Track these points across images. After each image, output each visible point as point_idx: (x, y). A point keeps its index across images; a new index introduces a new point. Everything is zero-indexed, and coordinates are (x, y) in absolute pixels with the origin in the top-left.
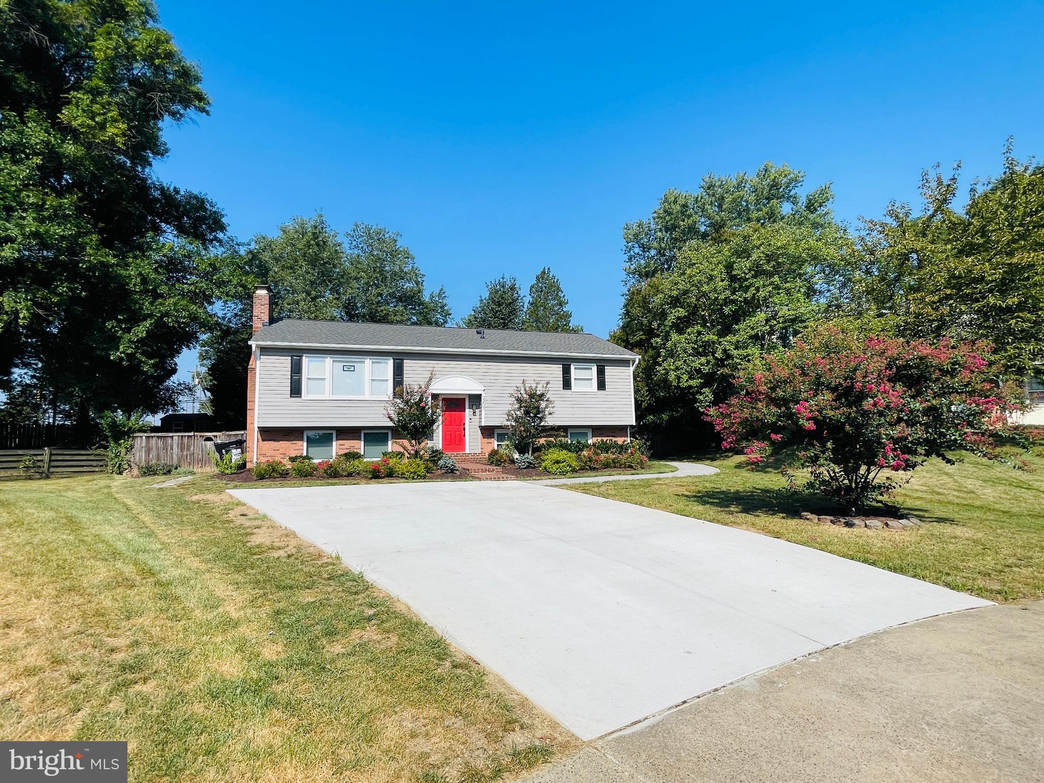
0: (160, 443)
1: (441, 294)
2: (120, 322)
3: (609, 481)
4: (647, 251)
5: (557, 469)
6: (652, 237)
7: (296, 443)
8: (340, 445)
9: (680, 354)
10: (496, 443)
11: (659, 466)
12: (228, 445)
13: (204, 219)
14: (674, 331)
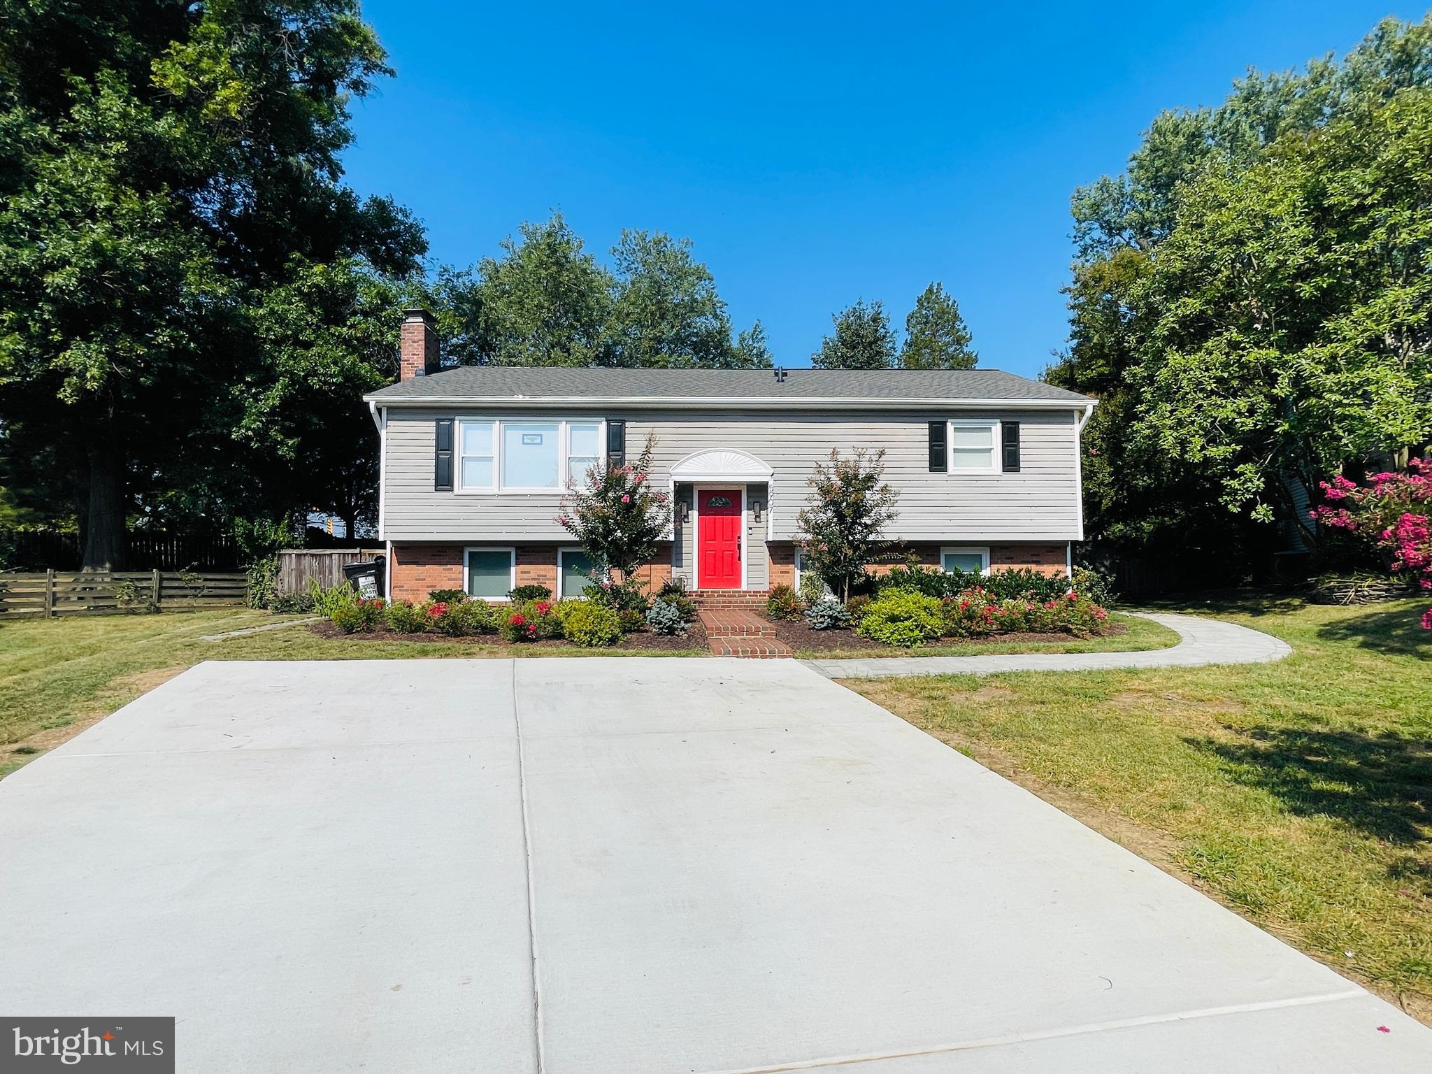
0: (315, 564)
1: (756, 334)
2: (249, 386)
3: (1003, 674)
4: (1117, 234)
5: (893, 633)
6: (1127, 206)
7: (452, 569)
8: (522, 573)
9: (1187, 393)
10: (798, 572)
11: (1135, 628)
12: (363, 570)
13: (395, 236)
14: (1175, 348)
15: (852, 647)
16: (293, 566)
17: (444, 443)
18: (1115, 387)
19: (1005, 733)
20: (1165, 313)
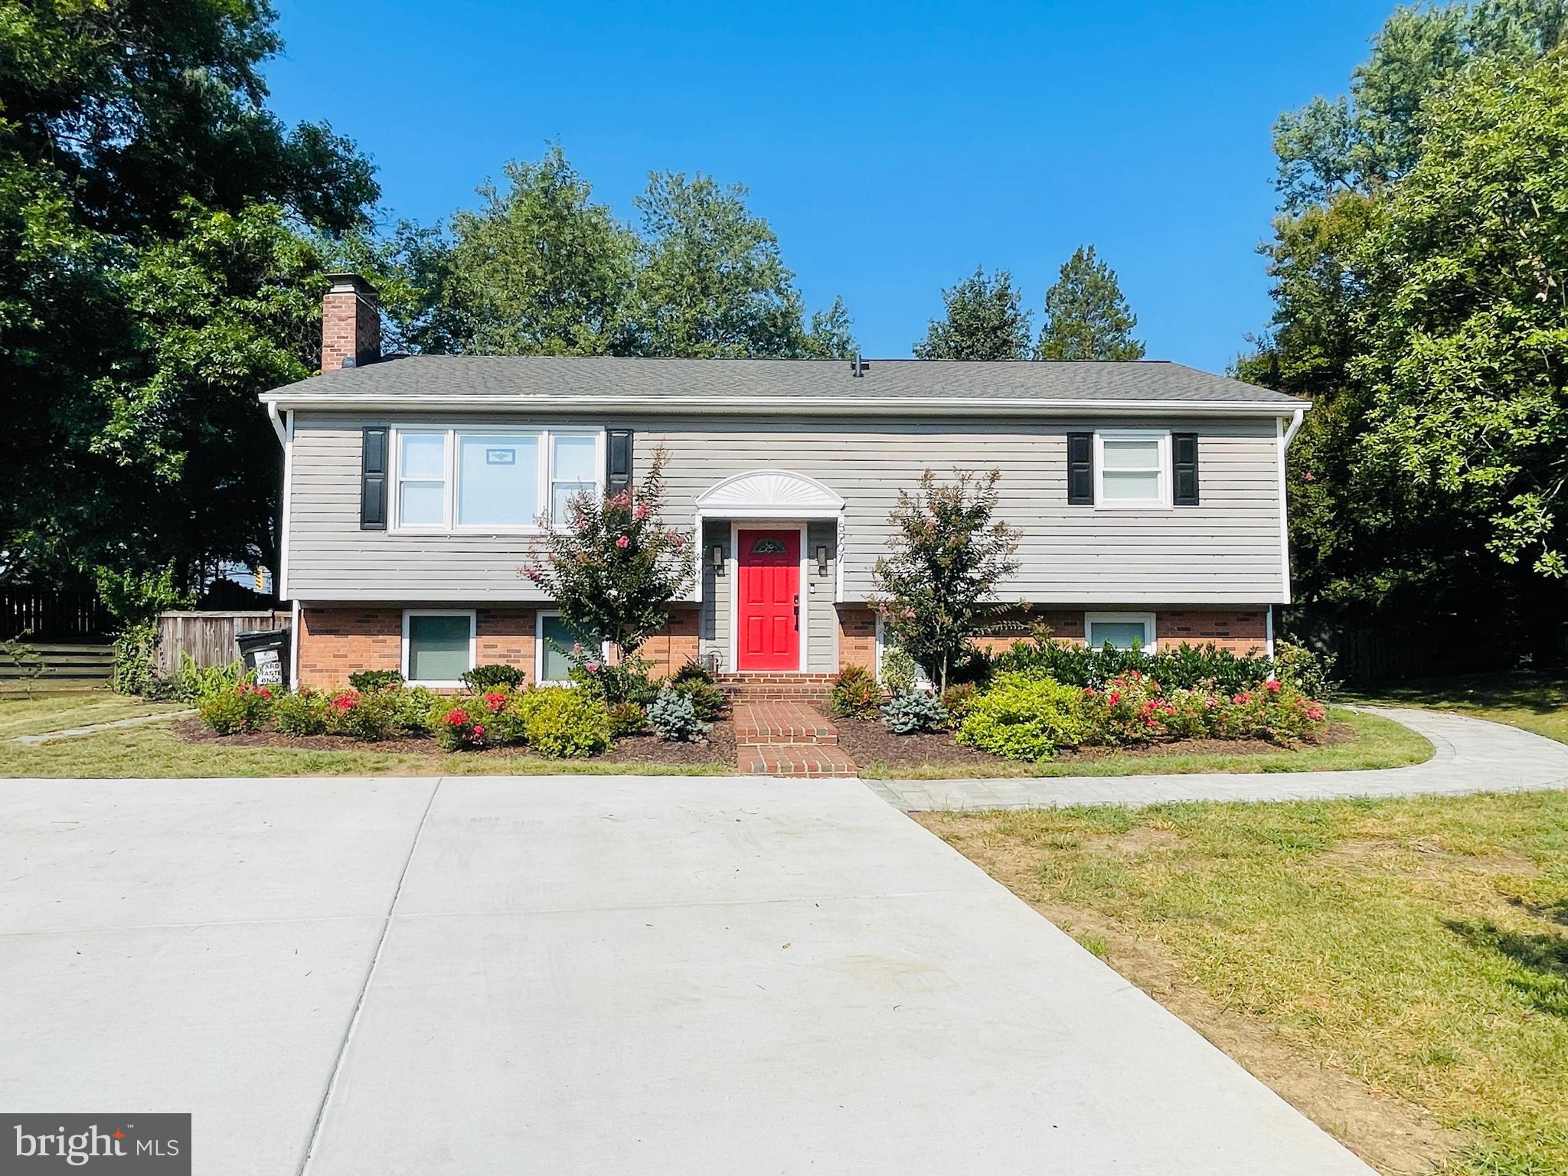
0: (209, 631)
1: (837, 316)
3: (1168, 807)
4: (1338, 178)
5: (1008, 740)
6: (1351, 139)
7: (385, 641)
8: (485, 646)
9: (1440, 392)
10: (880, 648)
11: (1366, 731)
12: (263, 641)
13: (333, 177)
14: (1421, 328)
15: (949, 760)
16: (179, 635)
17: (375, 463)
18: (1336, 387)
19: (1160, 912)
20: (1407, 279)
